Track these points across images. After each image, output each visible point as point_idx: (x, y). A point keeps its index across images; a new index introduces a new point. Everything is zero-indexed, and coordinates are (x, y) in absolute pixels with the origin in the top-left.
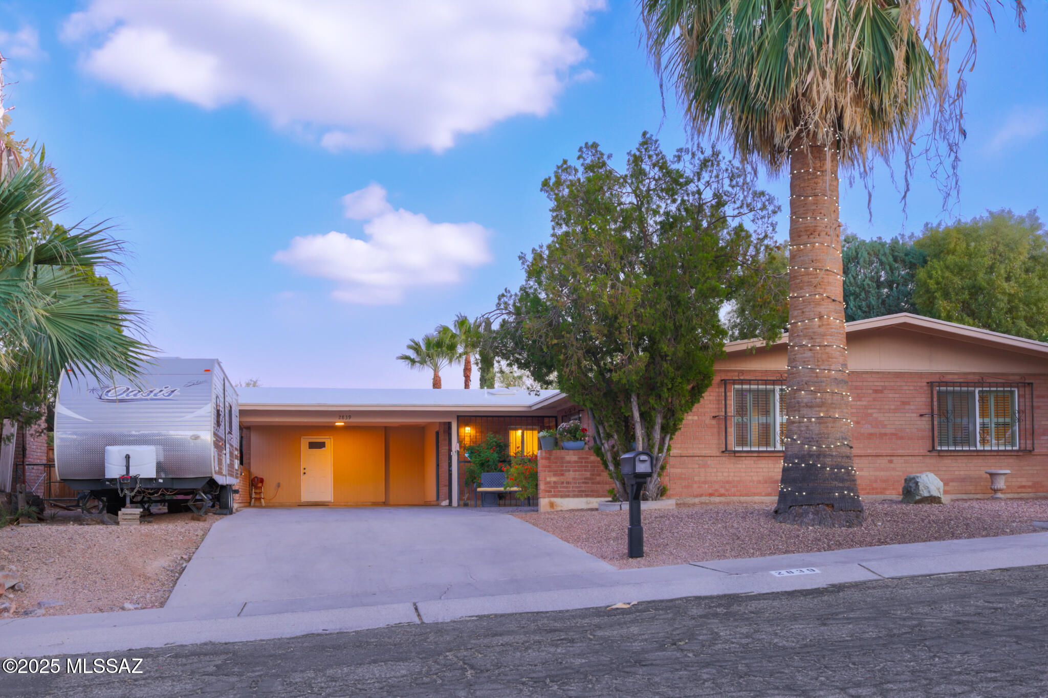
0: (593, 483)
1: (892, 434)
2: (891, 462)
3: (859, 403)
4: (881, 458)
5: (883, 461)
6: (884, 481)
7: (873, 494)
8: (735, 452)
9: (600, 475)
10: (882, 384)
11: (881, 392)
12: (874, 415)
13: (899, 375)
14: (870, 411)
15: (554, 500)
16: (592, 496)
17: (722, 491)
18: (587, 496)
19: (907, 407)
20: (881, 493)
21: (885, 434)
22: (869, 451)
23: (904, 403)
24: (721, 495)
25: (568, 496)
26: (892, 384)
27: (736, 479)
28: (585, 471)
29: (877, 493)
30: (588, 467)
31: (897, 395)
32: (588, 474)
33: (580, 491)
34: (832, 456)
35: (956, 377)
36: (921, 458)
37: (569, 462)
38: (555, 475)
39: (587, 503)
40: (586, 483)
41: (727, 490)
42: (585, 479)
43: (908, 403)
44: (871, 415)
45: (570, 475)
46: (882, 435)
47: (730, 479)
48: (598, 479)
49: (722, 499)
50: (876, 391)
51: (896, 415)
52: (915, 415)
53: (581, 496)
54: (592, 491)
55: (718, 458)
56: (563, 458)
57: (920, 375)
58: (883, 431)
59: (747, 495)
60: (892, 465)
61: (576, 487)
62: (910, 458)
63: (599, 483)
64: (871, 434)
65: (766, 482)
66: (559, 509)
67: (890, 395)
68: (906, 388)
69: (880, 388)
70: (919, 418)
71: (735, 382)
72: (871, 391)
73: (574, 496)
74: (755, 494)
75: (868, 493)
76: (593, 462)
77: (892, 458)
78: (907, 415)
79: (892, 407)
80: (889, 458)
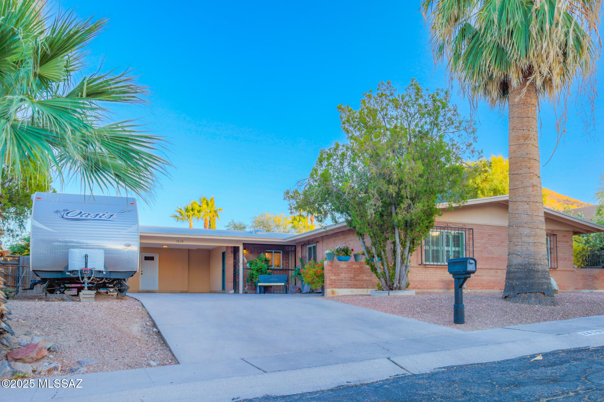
0: (354, 280)
1: (497, 258)
2: (496, 272)
3: (482, 241)
4: (492, 270)
5: (493, 272)
7: (489, 289)
8: (425, 265)
9: (358, 276)
10: (492, 232)
12: (489, 248)
14: (487, 245)
15: (334, 289)
16: (354, 288)
17: (419, 286)
18: (352, 288)
19: (503, 244)
21: (494, 258)
22: (487, 267)
25: (342, 288)
26: (497, 232)
27: (426, 280)
28: (351, 273)
29: (490, 289)
30: (352, 271)
31: (498, 238)
32: (352, 275)
33: (348, 285)
34: (541, 265)
37: (342, 268)
38: (335, 275)
39: (352, 292)
40: (351, 280)
41: (421, 286)
42: (351, 278)
43: (503, 242)
44: (487, 247)
45: (343, 276)
47: (423, 280)
48: (357, 278)
50: (489, 235)
51: (499, 248)
53: (348, 288)
54: (354, 285)
55: (417, 268)
56: (339, 266)
59: (431, 289)
60: (497, 274)
61: (346, 283)
63: (357, 280)
64: (487, 258)
65: (440, 282)
66: (337, 295)
67: (496, 238)
69: (491, 234)
72: (487, 235)
73: (345, 288)
74: (435, 288)
75: (487, 289)
76: (355, 268)
77: (497, 270)
78: (503, 248)
79: (497, 244)
80: (495, 270)
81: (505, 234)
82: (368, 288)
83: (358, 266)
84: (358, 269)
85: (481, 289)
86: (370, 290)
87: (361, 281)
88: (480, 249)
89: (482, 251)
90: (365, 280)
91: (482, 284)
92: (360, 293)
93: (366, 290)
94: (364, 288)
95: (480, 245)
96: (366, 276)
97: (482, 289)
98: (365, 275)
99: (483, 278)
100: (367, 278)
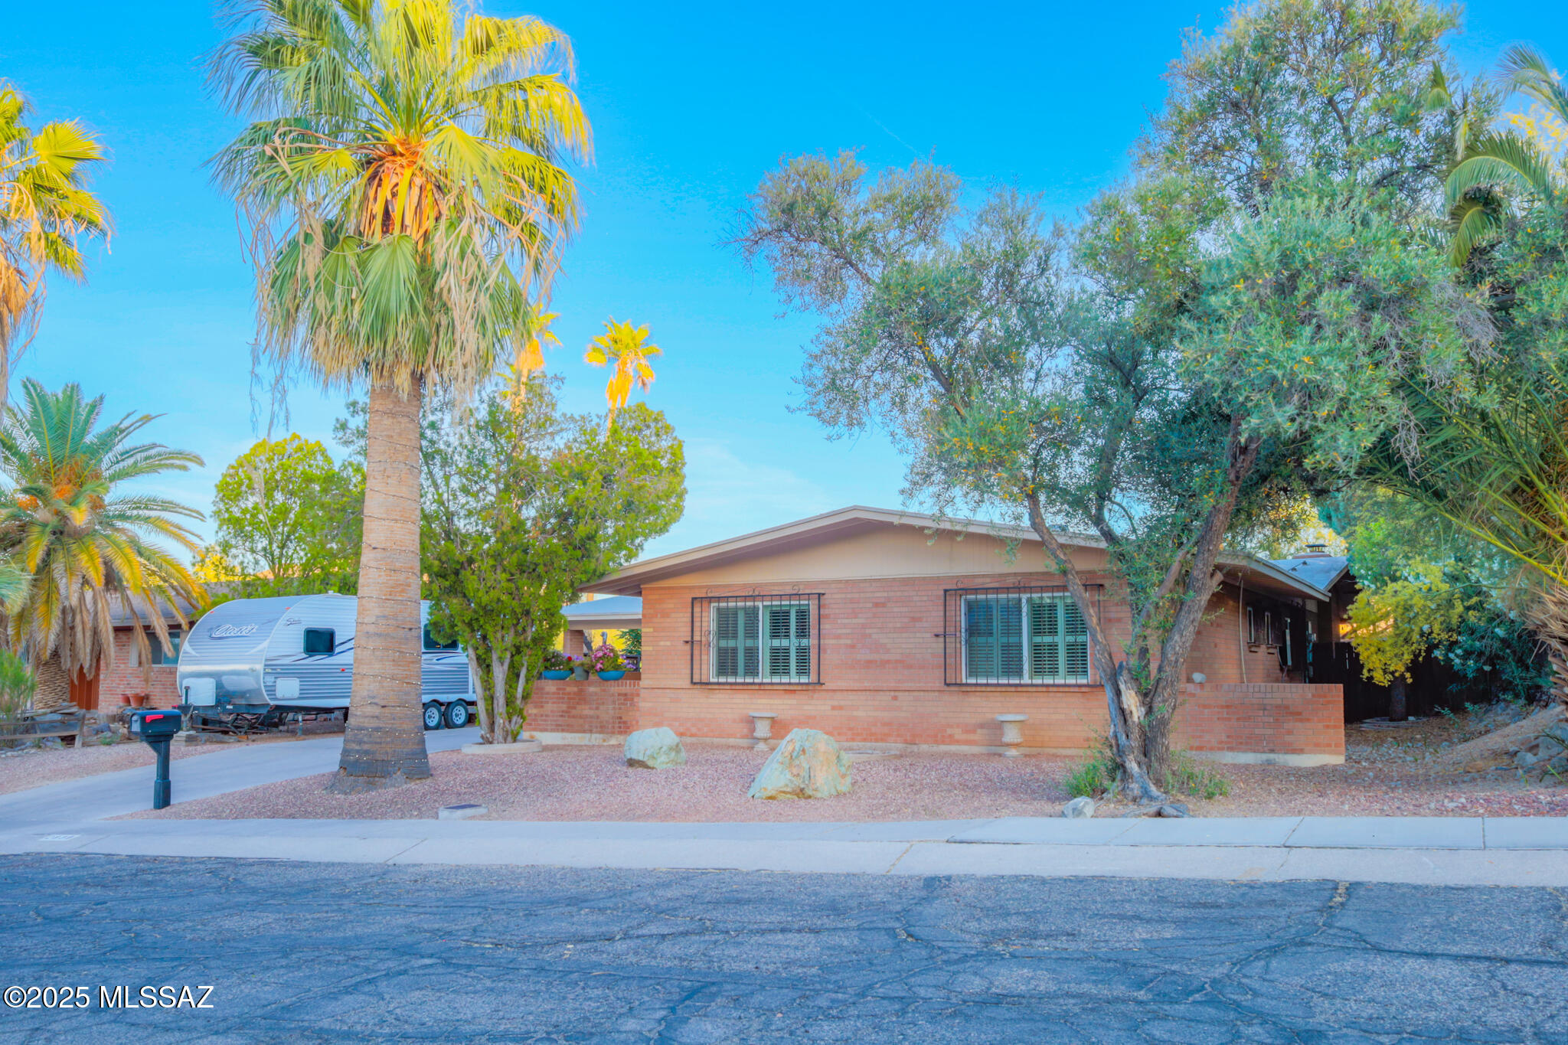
1: (897, 661)
2: (895, 698)
3: (854, 621)
4: (882, 693)
5: (886, 697)
6: (885, 724)
7: (871, 741)
8: (713, 684)
9: (575, 708)
10: (885, 594)
11: (884, 605)
12: (874, 636)
13: (907, 582)
14: (868, 631)
15: (534, 733)
16: (568, 731)
17: (694, 730)
18: (563, 731)
19: (918, 624)
20: (882, 740)
21: (888, 661)
23: (914, 619)
24: (692, 735)
25: (546, 730)
26: (899, 594)
27: (709, 716)
28: (563, 702)
29: (876, 740)
31: (905, 609)
32: (565, 707)
33: (557, 725)
35: (988, 580)
36: (937, 694)
37: (548, 693)
38: (535, 707)
39: (563, 739)
41: (699, 730)
42: (562, 711)
43: (920, 619)
44: (870, 635)
45: (549, 707)
46: (884, 663)
48: (574, 712)
49: (694, 740)
50: (876, 605)
51: (904, 635)
52: (928, 635)
53: (558, 731)
55: (690, 691)
56: (543, 689)
57: (936, 580)
58: (886, 657)
59: (720, 736)
60: (897, 703)
62: (922, 693)
63: (574, 717)
64: (869, 662)
65: (742, 721)
67: (895, 610)
68: (916, 598)
69: (883, 600)
70: (935, 639)
71: (710, 599)
72: (870, 605)
73: (552, 730)
74: (729, 736)
75: (865, 740)
76: (569, 694)
77: (897, 694)
78: (918, 635)
79: (899, 625)
80: (892, 694)
81: (925, 598)
82: (591, 732)
83: (575, 689)
84: (575, 693)
85: (847, 741)
86: (594, 736)
87: (581, 717)
88: (849, 642)
89: (853, 646)
90: (587, 716)
91: (850, 729)
92: (577, 742)
93: (587, 735)
94: (584, 732)
95: (848, 631)
96: (591, 709)
97: (853, 740)
98: (587, 707)
99: (855, 713)
100: (591, 713)
